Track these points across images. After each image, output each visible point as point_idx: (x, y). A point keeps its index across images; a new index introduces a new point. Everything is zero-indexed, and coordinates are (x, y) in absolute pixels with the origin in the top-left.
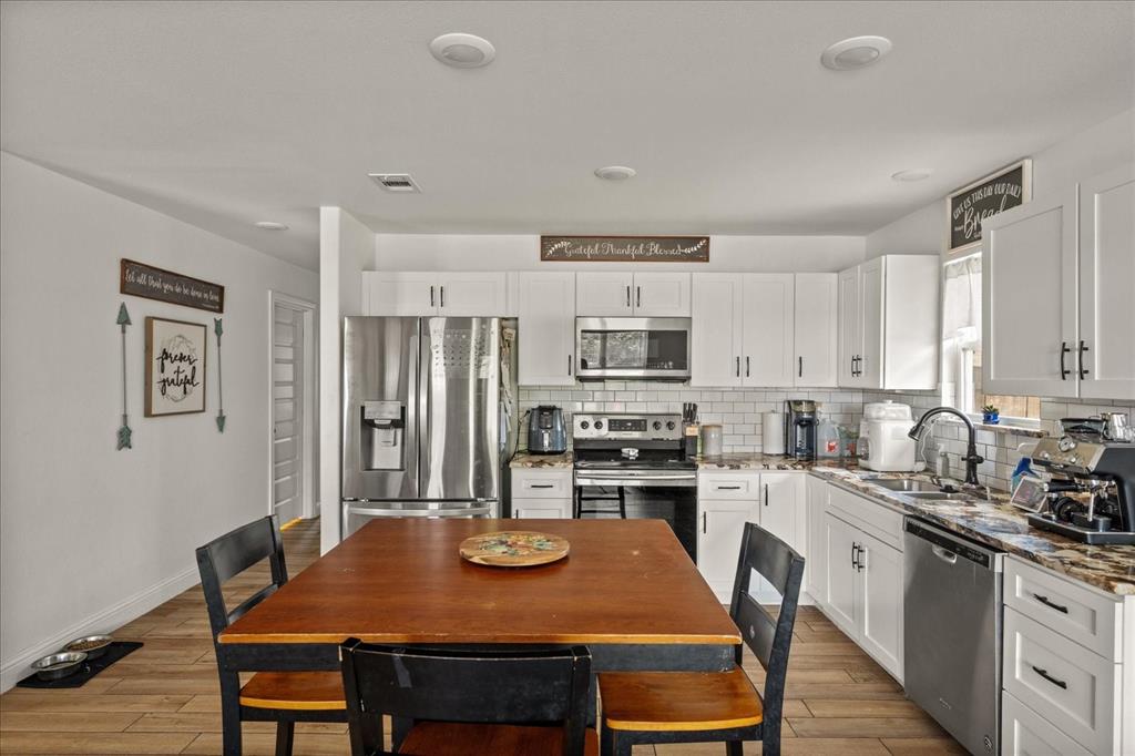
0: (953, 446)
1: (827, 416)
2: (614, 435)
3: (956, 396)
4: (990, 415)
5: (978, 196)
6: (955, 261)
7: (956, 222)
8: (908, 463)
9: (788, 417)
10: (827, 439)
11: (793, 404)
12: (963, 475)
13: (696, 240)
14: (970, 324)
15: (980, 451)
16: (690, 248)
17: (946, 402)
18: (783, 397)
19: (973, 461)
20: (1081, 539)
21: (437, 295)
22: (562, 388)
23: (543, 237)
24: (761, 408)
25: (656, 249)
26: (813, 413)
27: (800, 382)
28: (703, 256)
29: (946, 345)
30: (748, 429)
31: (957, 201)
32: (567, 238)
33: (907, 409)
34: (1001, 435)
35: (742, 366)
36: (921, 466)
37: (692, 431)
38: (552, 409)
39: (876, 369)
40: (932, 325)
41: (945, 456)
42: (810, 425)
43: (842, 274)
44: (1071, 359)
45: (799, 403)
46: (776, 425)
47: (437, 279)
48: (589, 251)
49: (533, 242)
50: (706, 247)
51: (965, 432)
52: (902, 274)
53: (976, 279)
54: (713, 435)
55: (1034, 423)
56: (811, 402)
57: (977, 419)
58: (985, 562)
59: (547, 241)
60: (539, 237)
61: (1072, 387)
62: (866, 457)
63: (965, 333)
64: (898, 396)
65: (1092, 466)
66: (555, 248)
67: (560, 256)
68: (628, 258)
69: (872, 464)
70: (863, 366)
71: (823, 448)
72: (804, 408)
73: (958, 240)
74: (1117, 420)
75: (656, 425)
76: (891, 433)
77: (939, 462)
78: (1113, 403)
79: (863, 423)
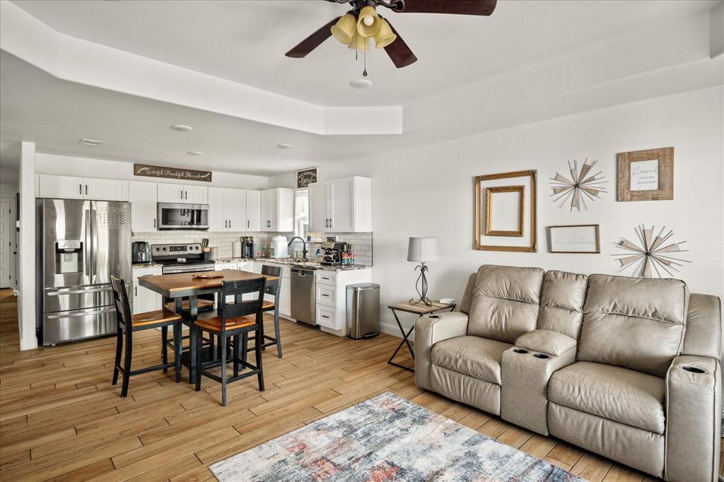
0: (299, 248)
1: (256, 242)
2: (171, 253)
3: (299, 234)
4: (309, 238)
5: (305, 174)
6: (299, 191)
7: (299, 180)
8: (286, 255)
9: (243, 243)
10: (257, 249)
11: (244, 238)
12: (302, 257)
13: (206, 173)
14: (303, 211)
15: (307, 249)
16: (203, 176)
17: (296, 235)
18: (240, 236)
19: (305, 252)
20: (330, 265)
21: (83, 188)
22: (149, 234)
23: (135, 165)
24: (232, 240)
25: (189, 175)
26: (252, 241)
27: (248, 230)
28: (209, 179)
29: (296, 217)
30: (227, 248)
31: (299, 174)
32: (148, 166)
33: (285, 238)
34: (312, 243)
35: (228, 224)
36: (289, 256)
37: (207, 250)
38: (144, 243)
39: (276, 224)
40: (291, 211)
41: (297, 252)
42: (251, 246)
43: (263, 191)
44: (328, 223)
45: (247, 238)
46: (238, 246)
47: (84, 182)
48: (158, 173)
49: (130, 166)
50: (211, 175)
51: (302, 244)
52: (284, 194)
53: (306, 199)
54: (215, 251)
55: (320, 240)
56: (251, 237)
57: (306, 240)
58: (312, 273)
59: (136, 167)
60: (133, 164)
61: (329, 230)
62: (273, 254)
63: (303, 213)
64: (283, 234)
65: (333, 248)
66: (143, 170)
67: (144, 174)
68: (177, 178)
69: (275, 257)
70: (271, 224)
71: (255, 254)
72: (249, 239)
73: (300, 186)
74: (337, 237)
75: (191, 248)
76: (281, 246)
77: (295, 254)
78: (337, 233)
79: (272, 243)
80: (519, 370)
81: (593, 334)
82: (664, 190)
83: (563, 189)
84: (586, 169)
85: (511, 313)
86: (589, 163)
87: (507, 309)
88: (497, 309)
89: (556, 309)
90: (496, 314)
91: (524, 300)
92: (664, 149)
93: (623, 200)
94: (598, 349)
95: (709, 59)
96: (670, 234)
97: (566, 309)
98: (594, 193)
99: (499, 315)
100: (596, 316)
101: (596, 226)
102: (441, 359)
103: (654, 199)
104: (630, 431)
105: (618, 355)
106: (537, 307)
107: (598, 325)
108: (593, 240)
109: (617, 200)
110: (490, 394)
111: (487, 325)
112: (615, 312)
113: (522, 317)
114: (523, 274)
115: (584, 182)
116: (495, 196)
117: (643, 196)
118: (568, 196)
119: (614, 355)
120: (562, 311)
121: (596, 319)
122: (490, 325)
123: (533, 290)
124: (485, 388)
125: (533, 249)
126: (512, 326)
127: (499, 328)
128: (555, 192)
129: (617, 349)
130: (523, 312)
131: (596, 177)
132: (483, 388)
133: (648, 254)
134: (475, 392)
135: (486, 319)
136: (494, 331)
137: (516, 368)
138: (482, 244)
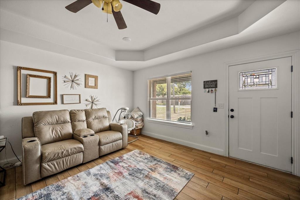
80: (90, 142)
81: (93, 126)
82: (96, 86)
83: (68, 81)
84: (76, 76)
85: (61, 128)
86: (77, 75)
87: (58, 128)
88: (53, 129)
89: (79, 122)
90: (54, 131)
91: (65, 122)
92: (96, 76)
93: (87, 88)
94: (96, 129)
95: (115, 60)
96: (97, 97)
97: (81, 121)
98: (78, 84)
99: (56, 131)
100: (91, 121)
101: (80, 95)
102: (52, 157)
103: (94, 88)
104: (117, 142)
105: (100, 129)
106: (70, 124)
107: (93, 123)
108: (79, 99)
109: (85, 87)
110: (79, 157)
111: (51, 137)
112: (96, 118)
113: (67, 128)
114: (63, 112)
115: (75, 80)
116: (31, 78)
117: (91, 87)
118: (70, 84)
119: (99, 129)
120: (80, 122)
121: (91, 122)
122: (52, 137)
123: (68, 118)
124: (77, 156)
125: (55, 102)
126: (64, 133)
127: (58, 136)
128: (65, 82)
129: (100, 128)
130: (66, 127)
131: (79, 80)
132: (76, 157)
133: (92, 103)
134: (72, 161)
135: (50, 135)
136: (55, 138)
137: (89, 142)
138: (22, 102)
